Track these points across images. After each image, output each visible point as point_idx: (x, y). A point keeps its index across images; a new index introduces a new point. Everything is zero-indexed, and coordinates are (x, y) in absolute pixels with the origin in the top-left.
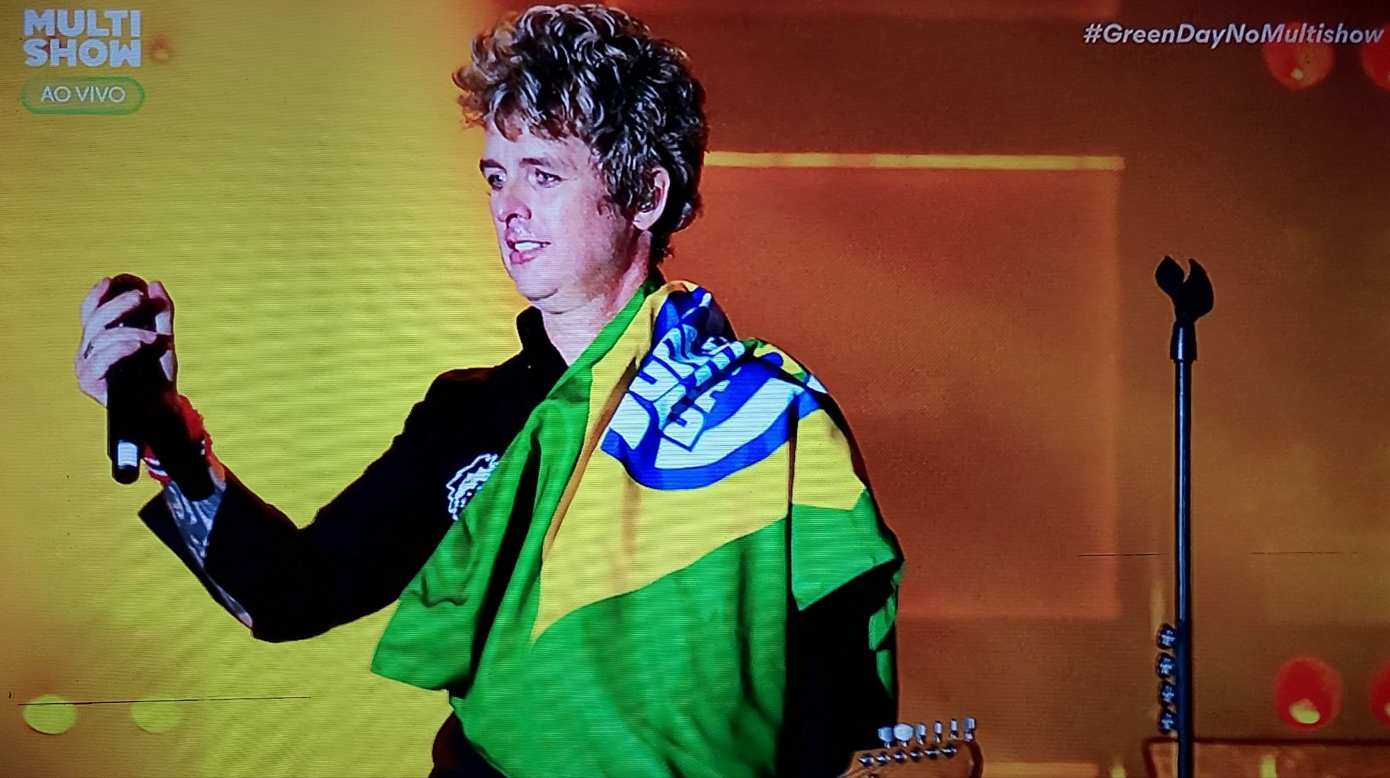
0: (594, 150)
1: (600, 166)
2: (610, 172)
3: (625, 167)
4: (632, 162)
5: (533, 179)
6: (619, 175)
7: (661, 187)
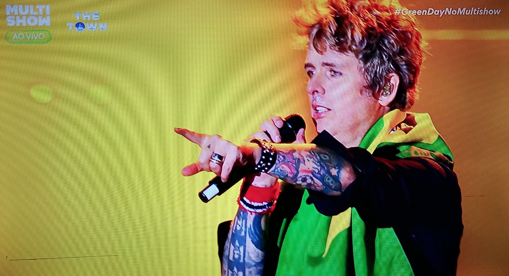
0: (361, 61)
1: (363, 70)
2: (368, 73)
3: (376, 72)
4: (379, 70)
5: (329, 73)
6: (373, 76)
7: (394, 84)
